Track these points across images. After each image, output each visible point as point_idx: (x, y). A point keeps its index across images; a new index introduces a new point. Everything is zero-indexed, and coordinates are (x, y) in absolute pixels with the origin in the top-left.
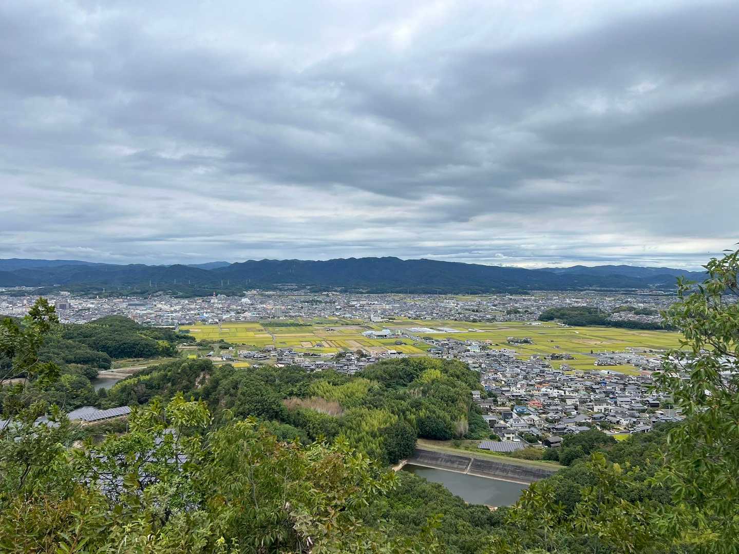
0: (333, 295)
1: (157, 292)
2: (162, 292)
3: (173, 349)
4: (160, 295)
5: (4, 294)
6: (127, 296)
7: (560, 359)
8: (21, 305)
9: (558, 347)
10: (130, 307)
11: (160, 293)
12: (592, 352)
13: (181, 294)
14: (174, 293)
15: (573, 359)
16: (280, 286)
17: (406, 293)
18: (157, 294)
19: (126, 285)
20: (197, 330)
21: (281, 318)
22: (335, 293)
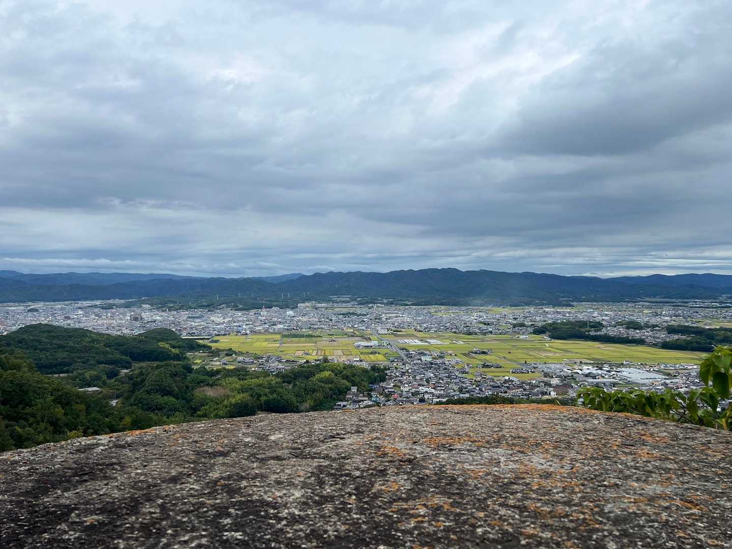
0: (377, 307)
1: (221, 305)
2: (225, 305)
3: (182, 355)
4: (224, 308)
5: (98, 307)
6: (195, 309)
7: (489, 368)
8: (105, 317)
9: (505, 358)
10: (189, 319)
11: (223, 305)
12: (526, 362)
13: (241, 306)
14: (234, 306)
15: (501, 367)
16: (334, 298)
17: (449, 305)
18: (221, 307)
19: (200, 297)
20: (225, 340)
21: (304, 330)
22: (380, 305)
